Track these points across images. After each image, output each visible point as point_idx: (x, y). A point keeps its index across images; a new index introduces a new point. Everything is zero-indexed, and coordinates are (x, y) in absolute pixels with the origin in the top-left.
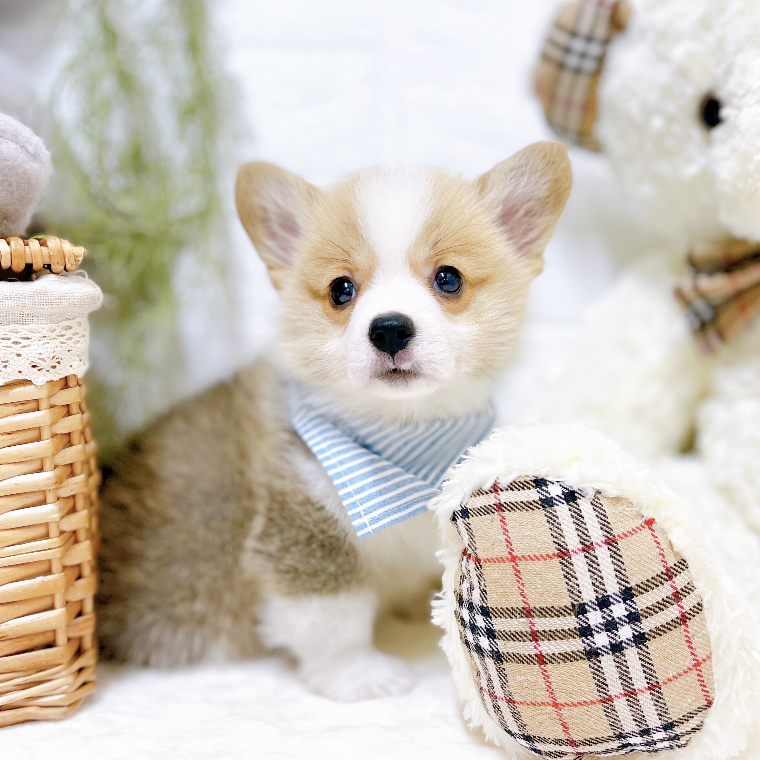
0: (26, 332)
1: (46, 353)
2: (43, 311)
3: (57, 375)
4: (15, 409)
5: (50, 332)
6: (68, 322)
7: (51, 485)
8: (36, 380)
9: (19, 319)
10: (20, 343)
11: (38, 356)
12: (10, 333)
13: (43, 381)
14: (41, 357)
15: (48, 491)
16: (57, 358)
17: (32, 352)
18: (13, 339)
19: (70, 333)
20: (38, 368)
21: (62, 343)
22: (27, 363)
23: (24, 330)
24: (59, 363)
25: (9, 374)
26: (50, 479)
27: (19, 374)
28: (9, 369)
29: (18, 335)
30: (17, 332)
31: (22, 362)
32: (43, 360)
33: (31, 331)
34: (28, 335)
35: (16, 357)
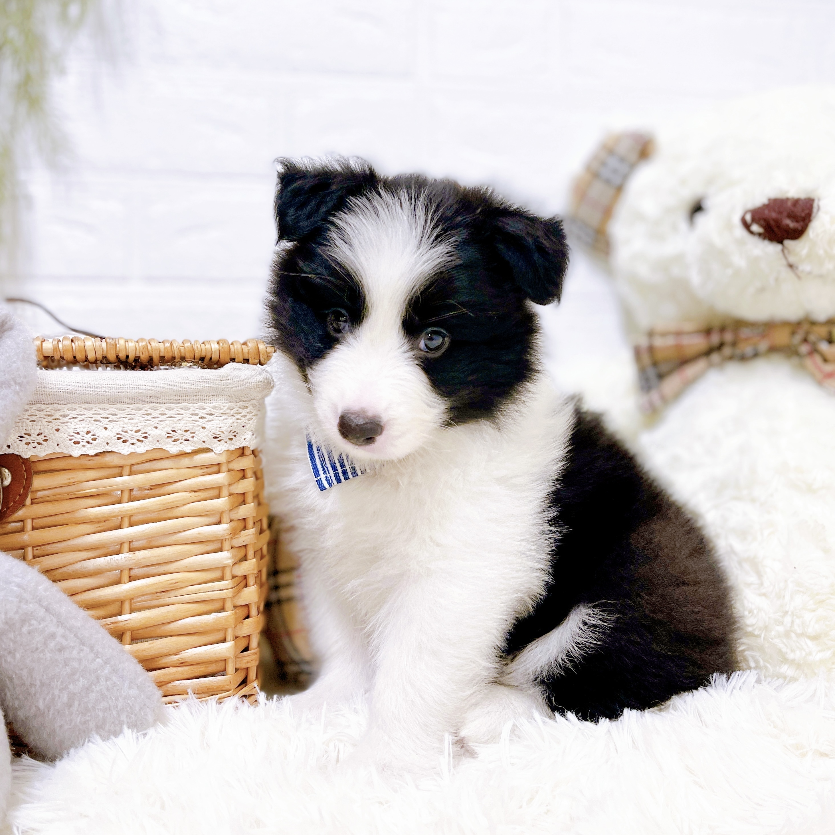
0: (210, 409)
1: (225, 427)
2: (224, 392)
3: (233, 446)
4: (201, 471)
5: (229, 410)
6: (244, 402)
7: (226, 535)
8: (216, 449)
9: (206, 399)
10: (205, 418)
11: (218, 429)
12: (199, 410)
13: (221, 450)
14: (220, 430)
15: (224, 540)
16: (233, 432)
17: (214, 425)
18: (201, 415)
19: (246, 411)
20: (218, 439)
21: (238, 419)
22: (209, 435)
23: (209, 406)
24: (235, 436)
25: (195, 443)
26: (226, 530)
27: (203, 443)
28: (195, 439)
29: (205, 411)
30: (204, 409)
31: (206, 433)
32: (222, 433)
33: (214, 408)
34: (211, 411)
35: (202, 430)
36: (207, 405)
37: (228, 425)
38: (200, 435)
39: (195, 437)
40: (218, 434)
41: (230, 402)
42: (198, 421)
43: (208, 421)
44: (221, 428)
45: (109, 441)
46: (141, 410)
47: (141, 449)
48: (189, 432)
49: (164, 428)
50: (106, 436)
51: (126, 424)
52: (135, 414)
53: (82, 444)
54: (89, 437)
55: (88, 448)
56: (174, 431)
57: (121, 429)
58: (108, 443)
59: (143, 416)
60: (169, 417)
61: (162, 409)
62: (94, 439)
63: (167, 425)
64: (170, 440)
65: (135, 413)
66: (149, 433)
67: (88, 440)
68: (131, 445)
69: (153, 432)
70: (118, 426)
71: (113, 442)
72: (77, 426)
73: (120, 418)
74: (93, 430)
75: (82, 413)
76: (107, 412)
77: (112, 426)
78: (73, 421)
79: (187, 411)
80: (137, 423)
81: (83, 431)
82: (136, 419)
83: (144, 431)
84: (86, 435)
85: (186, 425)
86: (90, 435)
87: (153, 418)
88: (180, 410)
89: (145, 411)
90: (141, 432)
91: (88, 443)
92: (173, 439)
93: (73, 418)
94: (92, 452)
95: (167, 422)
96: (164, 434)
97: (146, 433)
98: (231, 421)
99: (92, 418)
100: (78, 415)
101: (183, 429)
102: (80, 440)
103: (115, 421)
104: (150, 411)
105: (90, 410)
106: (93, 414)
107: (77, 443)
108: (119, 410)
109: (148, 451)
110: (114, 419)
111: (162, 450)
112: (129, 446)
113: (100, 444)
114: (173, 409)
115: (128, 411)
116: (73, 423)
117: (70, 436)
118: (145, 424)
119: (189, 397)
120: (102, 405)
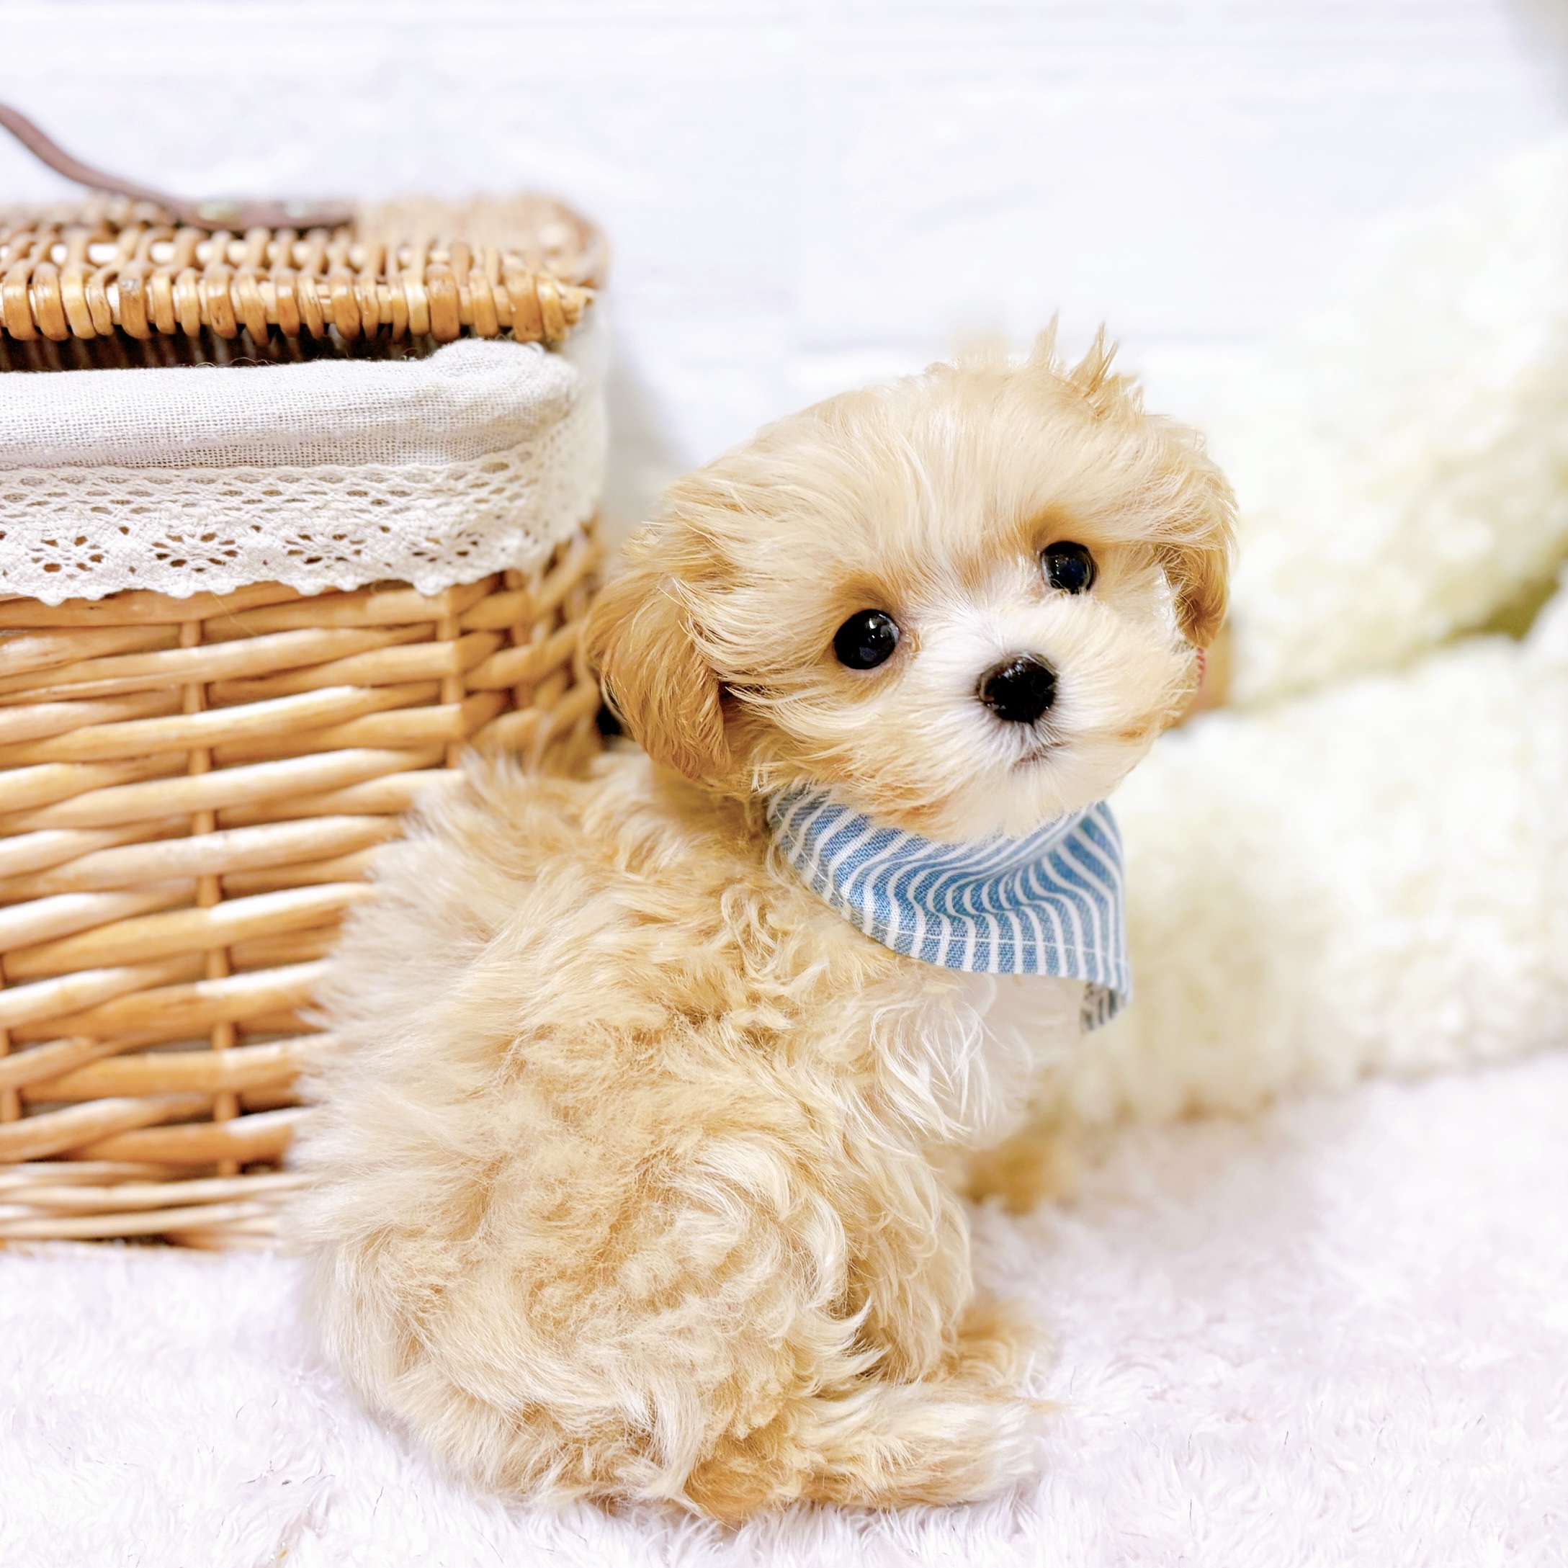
0: (398, 480)
1: (443, 526)
2: (434, 434)
3: (471, 572)
4: (384, 637)
5: (452, 482)
6: (495, 454)
8: (422, 584)
9: (385, 451)
10: (386, 503)
12: (367, 482)
13: (437, 585)
14: (430, 535)
16: (470, 538)
17: (412, 523)
18: (374, 495)
19: (501, 478)
20: (427, 558)
21: (480, 501)
23: (396, 473)
24: (475, 544)
25: (366, 568)
27: (386, 567)
28: (365, 558)
29: (383, 486)
30: (381, 481)
31: (392, 543)
32: (437, 542)
33: (410, 477)
34: (403, 486)
35: (380, 533)
36: (390, 468)
37: (450, 520)
38: (377, 547)
39: (363, 555)
40: (425, 545)
41: (457, 457)
42: (370, 512)
43: (396, 512)
44: (431, 528)
45: (134, 564)
46: (212, 481)
47: (223, 582)
48: (345, 542)
49: (277, 528)
50: (127, 551)
51: (178, 517)
52: (197, 493)
53: (65, 570)
54: (82, 553)
55: (82, 582)
56: (306, 537)
57: (166, 530)
58: (132, 570)
59: (221, 498)
60: (288, 501)
61: (271, 480)
62: (97, 559)
63: (285, 522)
64: (297, 561)
65: (199, 491)
66: (239, 541)
67: (81, 561)
68: (195, 574)
69: (248, 541)
70: (155, 524)
71: (145, 565)
72: (51, 525)
73: (159, 503)
74: (92, 535)
75: (58, 490)
76: (124, 487)
77: (140, 524)
78: (39, 511)
79: (337, 486)
80: (206, 518)
81: (66, 538)
82: (201, 506)
83: (225, 538)
84: (74, 549)
85: (335, 523)
86: (84, 547)
87: (249, 502)
88: (317, 482)
89: (225, 483)
90: (216, 541)
91: (81, 566)
92: (305, 557)
93: (39, 504)
94: (94, 592)
95: (284, 514)
96: (278, 545)
97: (232, 542)
98: (456, 508)
99: (85, 502)
100: (50, 495)
101: (331, 531)
102: (59, 561)
103: (148, 510)
104: (239, 485)
105: (79, 482)
106: (89, 494)
107: (51, 568)
108: (156, 482)
109: (240, 589)
110: (143, 505)
111: (276, 584)
112: (189, 576)
113: (112, 572)
114: (298, 480)
115: (179, 484)
116: (39, 515)
117: (34, 550)
118: (227, 519)
119: (338, 450)
120: (108, 471)
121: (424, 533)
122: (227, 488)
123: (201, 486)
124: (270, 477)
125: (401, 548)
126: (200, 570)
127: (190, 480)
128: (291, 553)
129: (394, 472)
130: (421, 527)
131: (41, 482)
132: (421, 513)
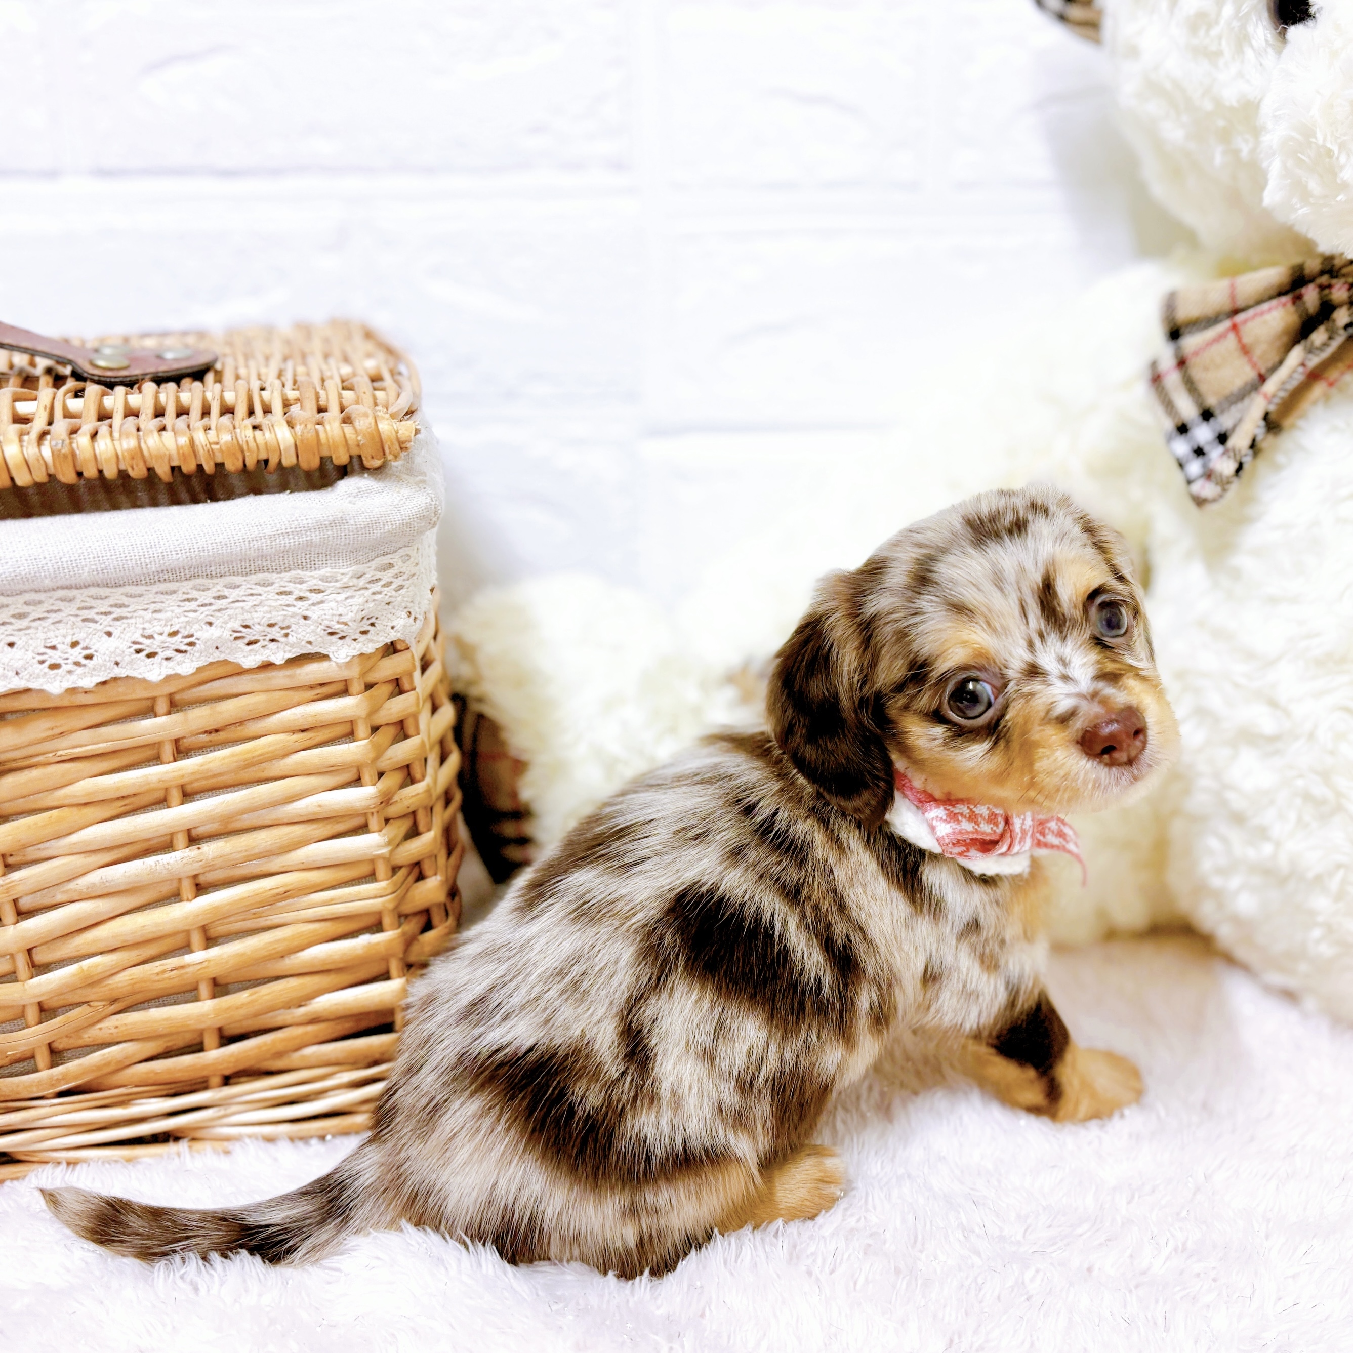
0: (315, 581)
1: (350, 612)
2: (340, 546)
3: (370, 644)
4: (309, 694)
5: (355, 581)
6: (386, 557)
8: (336, 655)
9: (303, 561)
10: (306, 599)
12: (291, 584)
14: (341, 619)
15: (369, 814)
16: (368, 619)
17: (327, 612)
18: (297, 593)
19: (389, 575)
20: (339, 636)
21: (376, 593)
23: (313, 578)
24: (372, 624)
27: (308, 644)
28: (291, 639)
29: (304, 586)
30: (302, 582)
31: (312, 627)
32: (346, 624)
33: (324, 579)
34: (319, 585)
35: (302, 621)
36: (308, 573)
37: (355, 609)
38: (300, 630)
39: (290, 636)
40: (336, 627)
41: (357, 562)
42: (294, 606)
43: (313, 604)
44: (341, 615)
45: (118, 659)
46: (174, 592)
47: (186, 666)
48: (276, 628)
49: (226, 623)
50: (112, 649)
51: (150, 621)
52: (163, 602)
53: (65, 668)
54: (77, 654)
55: (79, 675)
56: (246, 627)
57: (141, 632)
58: (117, 664)
59: (182, 604)
60: (233, 602)
62: (89, 657)
63: (230, 617)
64: (241, 644)
65: (164, 600)
66: (197, 635)
67: (76, 660)
68: (165, 662)
69: (204, 634)
70: (132, 628)
71: (127, 659)
72: (51, 634)
73: (134, 611)
74: (84, 640)
75: (55, 608)
76: (106, 602)
77: (120, 629)
78: (41, 625)
79: (269, 588)
80: (171, 620)
81: (63, 643)
82: (166, 611)
83: (186, 633)
84: (70, 650)
85: (269, 615)
86: (78, 649)
87: (202, 606)
88: (254, 587)
89: (183, 593)
90: (180, 636)
91: (77, 664)
92: (246, 641)
93: (39, 619)
94: (88, 682)
95: (230, 612)
96: (227, 634)
97: (192, 636)
98: (359, 600)
99: (77, 616)
100: (48, 612)
101: (265, 621)
102: (59, 661)
103: (126, 618)
104: (194, 594)
105: (71, 600)
106: (79, 609)
107: (54, 666)
108: (131, 596)
109: (199, 670)
110: (123, 615)
111: (225, 662)
112: (161, 664)
113: (101, 666)
114: (239, 586)
115: (151, 597)
116: (40, 628)
117: (39, 654)
118: (187, 619)
119: (269, 562)
120: (93, 591)
121: (337, 618)
122: (185, 597)
123: (167, 597)
124: (218, 587)
125: (319, 629)
126: (167, 659)
127: (157, 593)
128: (236, 638)
129: (311, 576)
130: (333, 615)
131: (40, 602)
132: (333, 604)
